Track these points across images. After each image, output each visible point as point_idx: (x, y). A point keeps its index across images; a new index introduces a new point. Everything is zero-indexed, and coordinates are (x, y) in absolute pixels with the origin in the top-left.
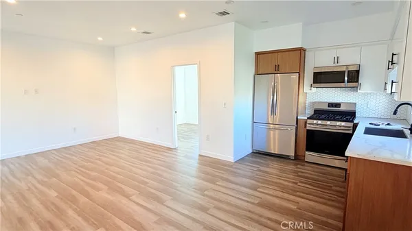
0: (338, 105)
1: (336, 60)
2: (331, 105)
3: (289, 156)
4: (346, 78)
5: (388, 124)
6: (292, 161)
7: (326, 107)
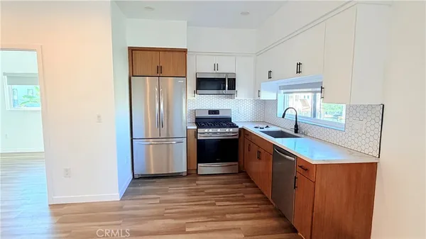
0: (216, 112)
1: (216, 67)
2: (211, 112)
3: (179, 173)
4: (227, 86)
5: (267, 127)
6: (185, 178)
7: (207, 115)
